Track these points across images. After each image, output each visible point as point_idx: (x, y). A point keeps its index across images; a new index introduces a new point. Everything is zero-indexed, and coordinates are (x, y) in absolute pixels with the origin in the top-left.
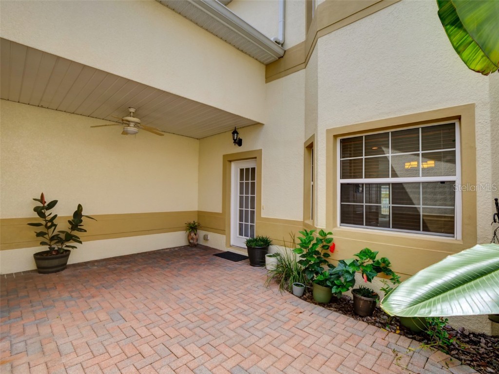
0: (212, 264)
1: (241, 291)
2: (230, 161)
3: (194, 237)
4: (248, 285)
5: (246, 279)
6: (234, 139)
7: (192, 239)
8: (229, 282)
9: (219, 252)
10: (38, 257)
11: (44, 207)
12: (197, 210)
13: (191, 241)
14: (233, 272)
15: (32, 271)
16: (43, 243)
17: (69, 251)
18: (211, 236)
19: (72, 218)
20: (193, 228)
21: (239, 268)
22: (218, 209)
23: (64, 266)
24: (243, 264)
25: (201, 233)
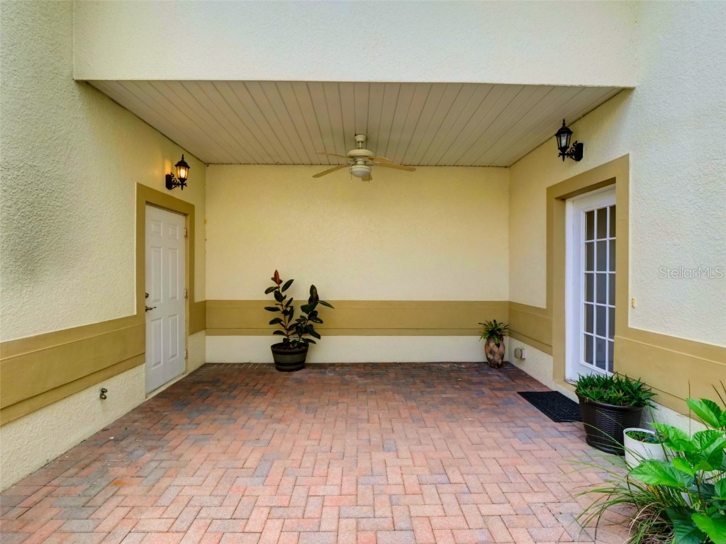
0: (497, 413)
1: (505, 509)
2: (563, 199)
3: (496, 349)
4: (536, 499)
5: (544, 478)
6: (561, 148)
7: (492, 352)
8: (499, 470)
9: (537, 389)
10: (276, 349)
11: (279, 288)
12: (508, 300)
13: (491, 357)
14: (527, 447)
15: (269, 364)
16: (277, 333)
17: (307, 346)
18: (530, 352)
19: (307, 303)
20: (494, 333)
21: (551, 440)
22: (540, 302)
23: (301, 365)
24: (571, 433)
25: (510, 344)
